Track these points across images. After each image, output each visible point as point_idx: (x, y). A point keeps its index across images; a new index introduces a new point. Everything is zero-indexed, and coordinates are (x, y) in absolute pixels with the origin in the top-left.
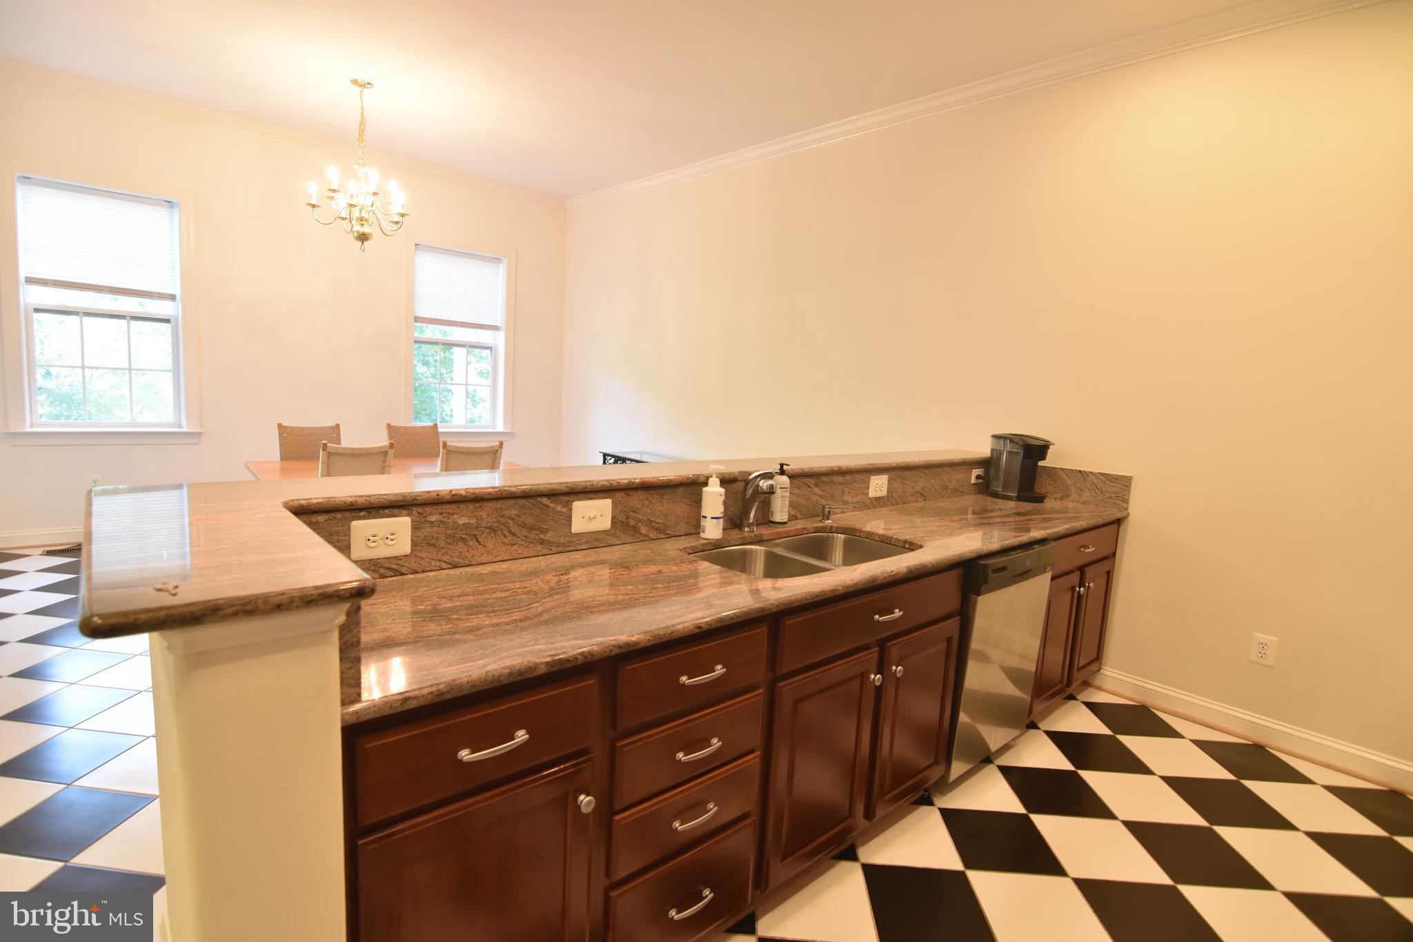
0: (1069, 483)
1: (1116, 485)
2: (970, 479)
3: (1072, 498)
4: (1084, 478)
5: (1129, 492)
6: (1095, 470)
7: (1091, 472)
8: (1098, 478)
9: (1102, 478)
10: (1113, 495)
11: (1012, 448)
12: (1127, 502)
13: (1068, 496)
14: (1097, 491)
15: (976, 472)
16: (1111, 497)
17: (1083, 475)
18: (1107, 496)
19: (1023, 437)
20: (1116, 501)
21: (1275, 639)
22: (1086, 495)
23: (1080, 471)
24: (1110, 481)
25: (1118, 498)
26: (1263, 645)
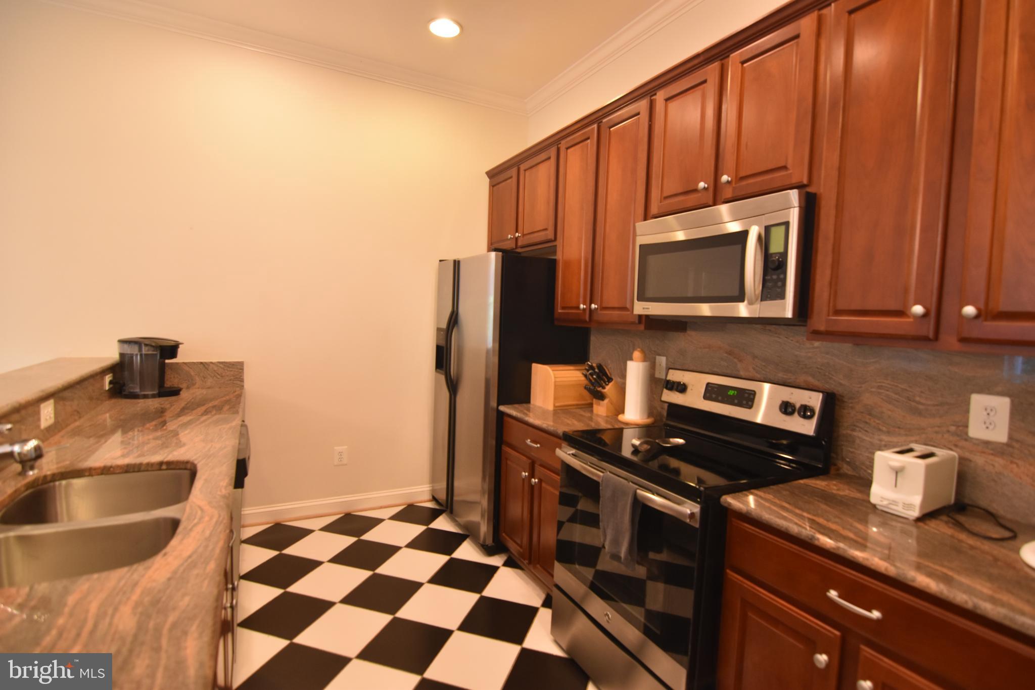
0: (193, 374)
1: (234, 370)
2: (103, 385)
3: (197, 386)
4: (206, 368)
5: (243, 372)
6: (214, 361)
7: (211, 363)
8: (218, 366)
9: (221, 365)
10: (232, 378)
11: (148, 350)
12: (242, 381)
13: (194, 384)
14: (219, 377)
15: (108, 378)
16: (230, 380)
17: (204, 366)
18: (227, 379)
19: (154, 340)
20: (235, 382)
21: (346, 447)
22: (210, 382)
23: (201, 363)
24: (229, 367)
25: (236, 379)
26: (340, 453)
